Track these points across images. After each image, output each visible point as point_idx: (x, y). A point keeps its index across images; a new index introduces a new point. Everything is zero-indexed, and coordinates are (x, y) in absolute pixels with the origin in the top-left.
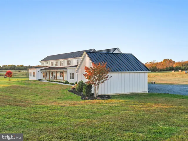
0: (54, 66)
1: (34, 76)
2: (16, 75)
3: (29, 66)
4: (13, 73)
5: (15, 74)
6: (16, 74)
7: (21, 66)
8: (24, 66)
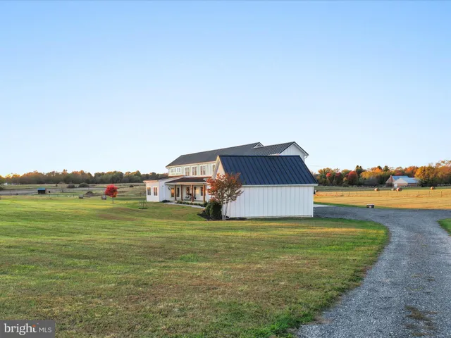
0: (191, 175)
1: (156, 194)
2: (125, 194)
3: (153, 174)
4: (118, 190)
5: (123, 192)
6: (125, 192)
7: (135, 175)
8: (142, 173)
